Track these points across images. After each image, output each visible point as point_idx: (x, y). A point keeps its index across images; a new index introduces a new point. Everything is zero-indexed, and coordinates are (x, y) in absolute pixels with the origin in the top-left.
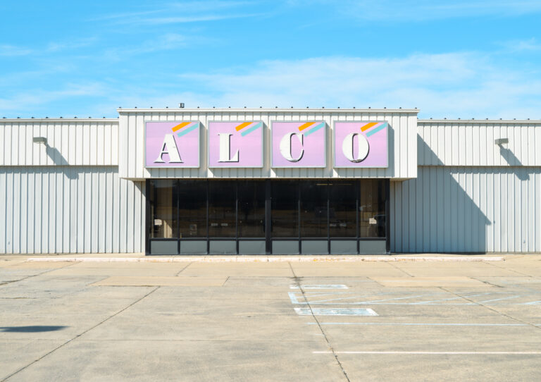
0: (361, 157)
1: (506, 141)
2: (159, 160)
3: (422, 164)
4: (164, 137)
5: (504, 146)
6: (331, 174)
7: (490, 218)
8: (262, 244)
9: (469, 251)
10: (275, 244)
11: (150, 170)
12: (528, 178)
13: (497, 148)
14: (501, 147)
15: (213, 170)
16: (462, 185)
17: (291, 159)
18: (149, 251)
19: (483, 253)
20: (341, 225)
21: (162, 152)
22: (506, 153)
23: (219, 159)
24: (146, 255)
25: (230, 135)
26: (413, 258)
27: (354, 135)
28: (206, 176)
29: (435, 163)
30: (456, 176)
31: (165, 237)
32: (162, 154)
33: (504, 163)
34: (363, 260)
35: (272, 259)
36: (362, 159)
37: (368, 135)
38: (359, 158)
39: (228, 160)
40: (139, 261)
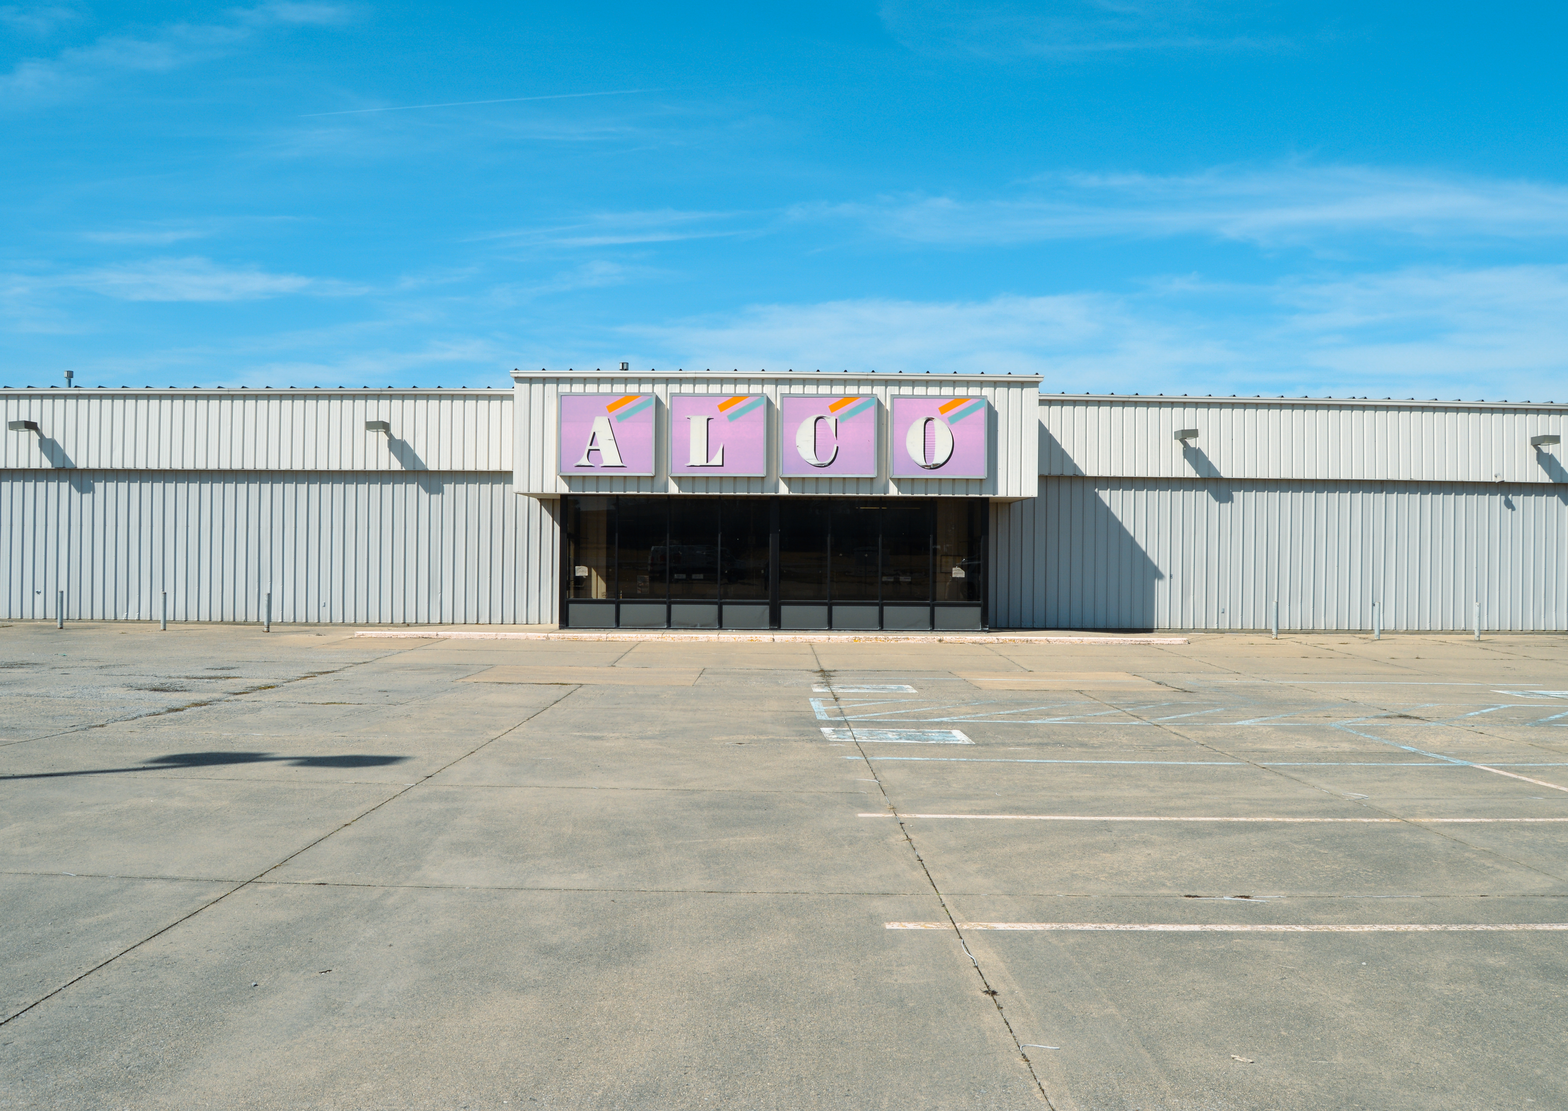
0: (939, 459)
1: (1194, 433)
2: (584, 461)
3: (1046, 474)
4: (592, 421)
5: (1191, 442)
6: (886, 489)
7: (1164, 568)
8: (764, 611)
9: (1126, 626)
10: (786, 611)
11: (569, 479)
12: (1230, 499)
13: (1178, 446)
14: (1185, 444)
15: (679, 480)
16: (1116, 510)
17: (815, 462)
18: (565, 622)
19: (1150, 630)
20: (902, 579)
21: (589, 447)
22: (1194, 456)
23: (688, 461)
24: (561, 628)
25: (708, 419)
26: (1029, 638)
27: (928, 420)
28: (666, 491)
29: (1068, 472)
30: (1105, 495)
31: (594, 597)
32: (590, 450)
33: (1190, 472)
34: (940, 641)
35: (782, 637)
36: (941, 461)
37: (951, 421)
38: (934, 462)
39: (705, 464)
40: (548, 638)
